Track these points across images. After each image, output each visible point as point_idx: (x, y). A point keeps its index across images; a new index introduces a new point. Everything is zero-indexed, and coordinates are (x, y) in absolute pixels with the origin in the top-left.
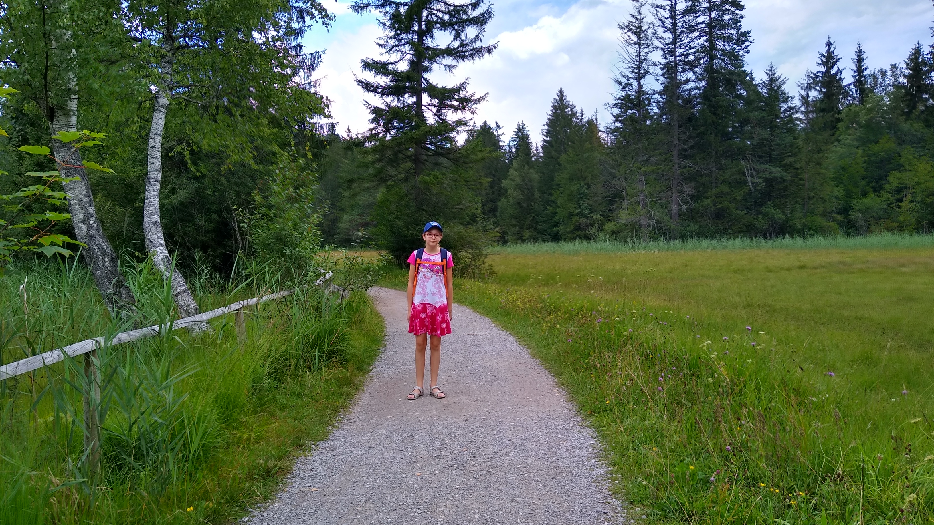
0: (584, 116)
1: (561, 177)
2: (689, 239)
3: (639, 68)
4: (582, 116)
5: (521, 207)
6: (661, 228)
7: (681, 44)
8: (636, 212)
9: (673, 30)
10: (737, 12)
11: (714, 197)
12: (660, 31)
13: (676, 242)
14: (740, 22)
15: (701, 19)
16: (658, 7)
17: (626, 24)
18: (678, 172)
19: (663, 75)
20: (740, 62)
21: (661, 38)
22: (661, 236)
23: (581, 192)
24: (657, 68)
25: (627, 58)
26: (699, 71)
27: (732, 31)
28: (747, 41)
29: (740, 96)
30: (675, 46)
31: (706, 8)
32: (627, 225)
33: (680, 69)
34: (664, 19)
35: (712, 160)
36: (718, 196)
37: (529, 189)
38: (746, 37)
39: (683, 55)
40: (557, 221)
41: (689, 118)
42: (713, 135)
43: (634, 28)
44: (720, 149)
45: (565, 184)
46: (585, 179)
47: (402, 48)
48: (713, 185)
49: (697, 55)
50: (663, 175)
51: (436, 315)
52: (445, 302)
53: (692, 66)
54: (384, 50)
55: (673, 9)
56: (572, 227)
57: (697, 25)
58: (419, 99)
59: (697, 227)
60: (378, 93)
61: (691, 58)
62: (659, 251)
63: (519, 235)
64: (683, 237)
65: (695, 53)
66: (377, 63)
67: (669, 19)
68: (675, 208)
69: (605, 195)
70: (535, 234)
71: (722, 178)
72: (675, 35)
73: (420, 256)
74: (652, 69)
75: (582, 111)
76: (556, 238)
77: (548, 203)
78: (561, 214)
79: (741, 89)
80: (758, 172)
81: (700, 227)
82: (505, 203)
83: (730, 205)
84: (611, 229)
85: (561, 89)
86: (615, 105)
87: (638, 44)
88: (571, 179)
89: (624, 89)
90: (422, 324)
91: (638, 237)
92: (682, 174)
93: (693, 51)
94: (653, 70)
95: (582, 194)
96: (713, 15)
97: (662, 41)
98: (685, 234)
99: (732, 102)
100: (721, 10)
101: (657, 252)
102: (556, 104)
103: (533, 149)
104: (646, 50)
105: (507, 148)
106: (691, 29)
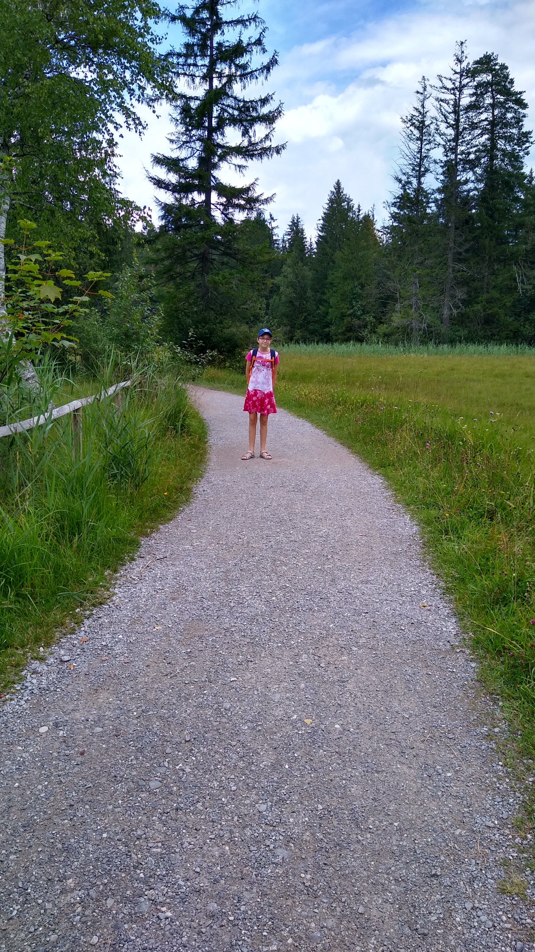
0: (361, 212)
1: (335, 276)
2: (458, 343)
3: (420, 165)
4: (359, 212)
5: (293, 305)
6: (432, 332)
7: (462, 142)
8: (408, 316)
9: (456, 126)
10: (520, 110)
11: (484, 303)
12: (443, 127)
13: (446, 346)
14: (522, 121)
15: (483, 116)
16: (442, 100)
17: (409, 118)
18: (452, 276)
19: (443, 173)
20: (520, 164)
21: (444, 134)
22: (431, 340)
23: (355, 292)
24: (437, 166)
25: (409, 154)
26: (479, 171)
27: (514, 131)
28: (527, 141)
29: (517, 199)
30: (457, 144)
31: (490, 104)
32: (398, 328)
33: (460, 167)
34: (448, 114)
35: (485, 265)
36: (488, 301)
37: (301, 287)
38: (527, 137)
39: (464, 153)
40: (329, 321)
41: (466, 220)
42: (488, 239)
43: (417, 123)
44: (494, 253)
45: (339, 284)
46: (359, 278)
47: (192, 145)
48: (485, 290)
49: (478, 154)
50: (437, 279)
51: (265, 399)
52: (271, 390)
53: (472, 165)
54: (175, 146)
55: (456, 105)
56: (344, 328)
57: (480, 122)
58: (208, 197)
59: (466, 332)
60: (168, 190)
61: (472, 156)
62: (428, 355)
63: (290, 335)
64: (452, 342)
65: (476, 151)
66: (168, 158)
67: (452, 115)
68: (446, 312)
69: (378, 296)
70: (307, 334)
71: (494, 284)
72: (457, 132)
73: (255, 353)
74: (432, 166)
75: (359, 206)
76: (328, 339)
77: (321, 302)
78: (333, 314)
79: (518, 192)
80: (529, 279)
81: (470, 332)
82: (277, 301)
83: (499, 311)
84: (382, 332)
85: (338, 181)
86: (394, 204)
87: (420, 139)
88: (345, 279)
89: (404, 187)
90: (254, 406)
91: (409, 340)
92: (455, 278)
93: (474, 149)
94: (433, 168)
95: (355, 294)
96: (496, 112)
97: (445, 138)
98: (454, 339)
99: (509, 205)
100: (504, 107)
101: (426, 355)
102: (333, 197)
103: (308, 244)
104: (428, 147)
105: (280, 242)
106: (473, 126)
